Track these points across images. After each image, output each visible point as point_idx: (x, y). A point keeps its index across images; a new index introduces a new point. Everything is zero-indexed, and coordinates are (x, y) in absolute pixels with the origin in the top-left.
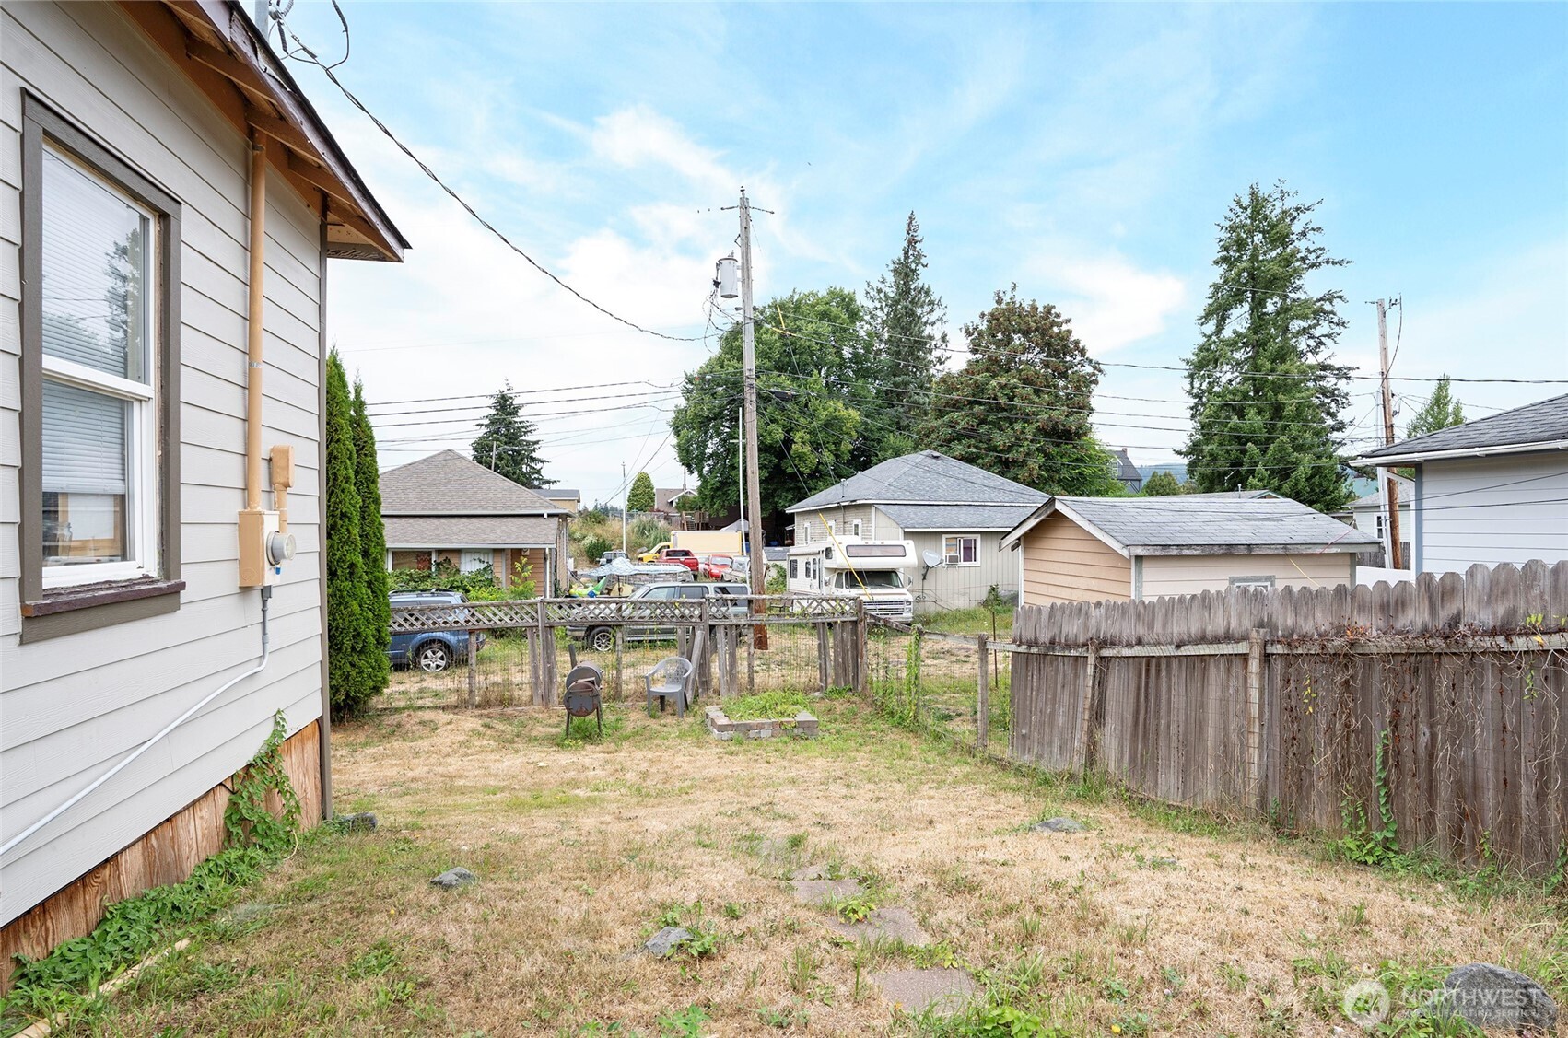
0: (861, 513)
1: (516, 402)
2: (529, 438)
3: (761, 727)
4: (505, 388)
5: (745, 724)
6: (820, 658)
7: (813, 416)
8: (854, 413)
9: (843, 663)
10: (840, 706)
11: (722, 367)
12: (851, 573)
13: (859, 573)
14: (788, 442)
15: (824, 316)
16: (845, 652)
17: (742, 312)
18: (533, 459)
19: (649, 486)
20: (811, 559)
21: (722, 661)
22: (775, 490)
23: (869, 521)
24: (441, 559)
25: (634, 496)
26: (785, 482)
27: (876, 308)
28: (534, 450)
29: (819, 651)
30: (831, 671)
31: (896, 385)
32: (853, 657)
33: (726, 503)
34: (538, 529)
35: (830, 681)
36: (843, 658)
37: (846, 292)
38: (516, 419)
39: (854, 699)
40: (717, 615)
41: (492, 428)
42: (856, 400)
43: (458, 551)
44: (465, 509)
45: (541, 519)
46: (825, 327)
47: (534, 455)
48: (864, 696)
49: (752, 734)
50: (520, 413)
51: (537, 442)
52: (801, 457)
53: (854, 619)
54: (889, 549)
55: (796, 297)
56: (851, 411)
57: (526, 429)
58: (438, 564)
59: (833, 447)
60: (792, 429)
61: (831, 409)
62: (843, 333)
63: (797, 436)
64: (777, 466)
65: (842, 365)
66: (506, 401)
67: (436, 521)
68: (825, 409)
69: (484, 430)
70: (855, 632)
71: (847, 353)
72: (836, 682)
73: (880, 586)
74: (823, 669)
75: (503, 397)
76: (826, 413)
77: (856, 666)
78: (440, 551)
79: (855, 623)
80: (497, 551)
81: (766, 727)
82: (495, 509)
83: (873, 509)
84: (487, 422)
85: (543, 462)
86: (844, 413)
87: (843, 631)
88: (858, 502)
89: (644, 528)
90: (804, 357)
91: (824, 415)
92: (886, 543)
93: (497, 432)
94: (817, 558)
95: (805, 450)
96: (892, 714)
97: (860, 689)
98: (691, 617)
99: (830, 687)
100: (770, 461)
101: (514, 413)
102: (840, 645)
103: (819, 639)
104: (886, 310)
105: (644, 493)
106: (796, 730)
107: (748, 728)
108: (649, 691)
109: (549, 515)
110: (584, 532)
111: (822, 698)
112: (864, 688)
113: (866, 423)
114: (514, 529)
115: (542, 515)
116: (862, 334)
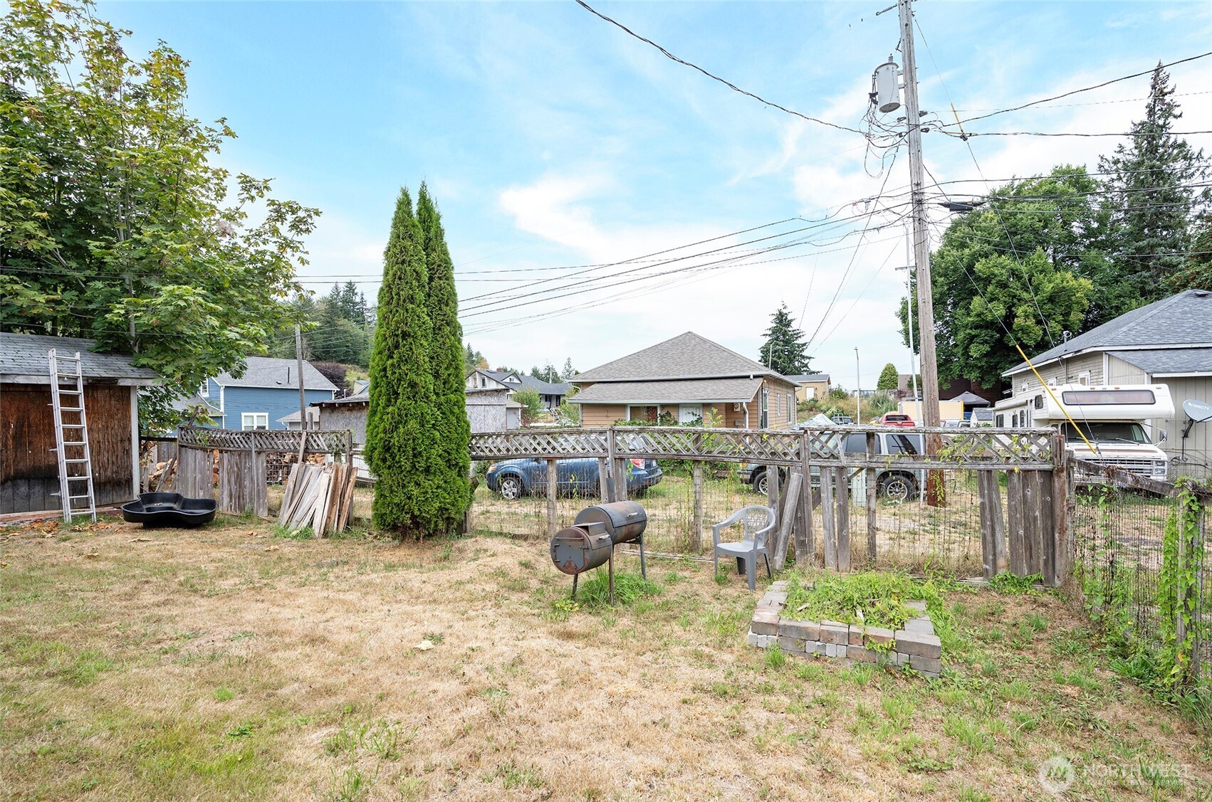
0: (1090, 364)
1: (789, 318)
2: (800, 341)
3: (827, 637)
4: (781, 307)
5: (798, 629)
6: (983, 525)
7: (1037, 290)
8: (1086, 283)
9: (1027, 537)
10: (1015, 608)
11: (943, 258)
12: (1069, 424)
13: (1082, 425)
14: (1010, 316)
15: (1050, 194)
16: (1029, 521)
17: (905, 121)
18: (803, 357)
19: (895, 374)
20: (1018, 411)
21: (828, 516)
22: (998, 363)
23: (1100, 372)
24: (664, 413)
25: (882, 382)
26: (1008, 356)
27: (1113, 180)
28: (803, 350)
29: (983, 515)
30: (1004, 546)
31: (1139, 250)
32: (1045, 529)
33: (949, 377)
34: (742, 387)
35: (1001, 562)
36: (1026, 529)
37: (1074, 167)
38: (790, 329)
39: (1045, 598)
40: (821, 453)
41: (775, 336)
42: (1089, 270)
43: (676, 406)
44: (689, 373)
45: (747, 380)
46: (1051, 208)
47: (803, 354)
48: (1065, 595)
49: (811, 647)
50: (793, 324)
51: (805, 344)
52: (1024, 330)
53: (1048, 467)
54: (1127, 395)
55: (1017, 183)
56: (1081, 280)
57: (797, 335)
58: (662, 417)
59: (1061, 318)
60: (1014, 305)
61: (1058, 281)
62: (1072, 207)
63: (1020, 311)
64: (1000, 341)
65: (1071, 239)
66: (782, 316)
67: (666, 384)
68: (1050, 282)
69: (768, 338)
70: (1048, 488)
71: (1077, 228)
72: (1013, 565)
73: (1114, 440)
74: (990, 544)
75: (780, 313)
76: (1052, 285)
77: (1051, 544)
78: (663, 406)
79: (1048, 475)
80: (706, 406)
81: (837, 640)
82: (711, 373)
83: (1105, 358)
84: (770, 332)
85: (809, 358)
86: (1073, 283)
87: (1025, 486)
88: (1084, 352)
89: (878, 402)
90: (1026, 236)
91: (1048, 288)
92: (1122, 387)
93: (777, 339)
94: (1025, 409)
95: (1029, 323)
96: (1122, 650)
97: (1058, 583)
98: (785, 454)
99: (1002, 572)
100: (992, 337)
101: (788, 325)
102: (1020, 508)
103: (982, 496)
104: (1125, 180)
105: (890, 380)
106: (893, 656)
107: (805, 635)
108: (716, 547)
109: (755, 377)
110: (829, 406)
111: (986, 589)
112: (1067, 583)
113: (1102, 292)
114: (722, 388)
115: (748, 377)
116: (1096, 207)
